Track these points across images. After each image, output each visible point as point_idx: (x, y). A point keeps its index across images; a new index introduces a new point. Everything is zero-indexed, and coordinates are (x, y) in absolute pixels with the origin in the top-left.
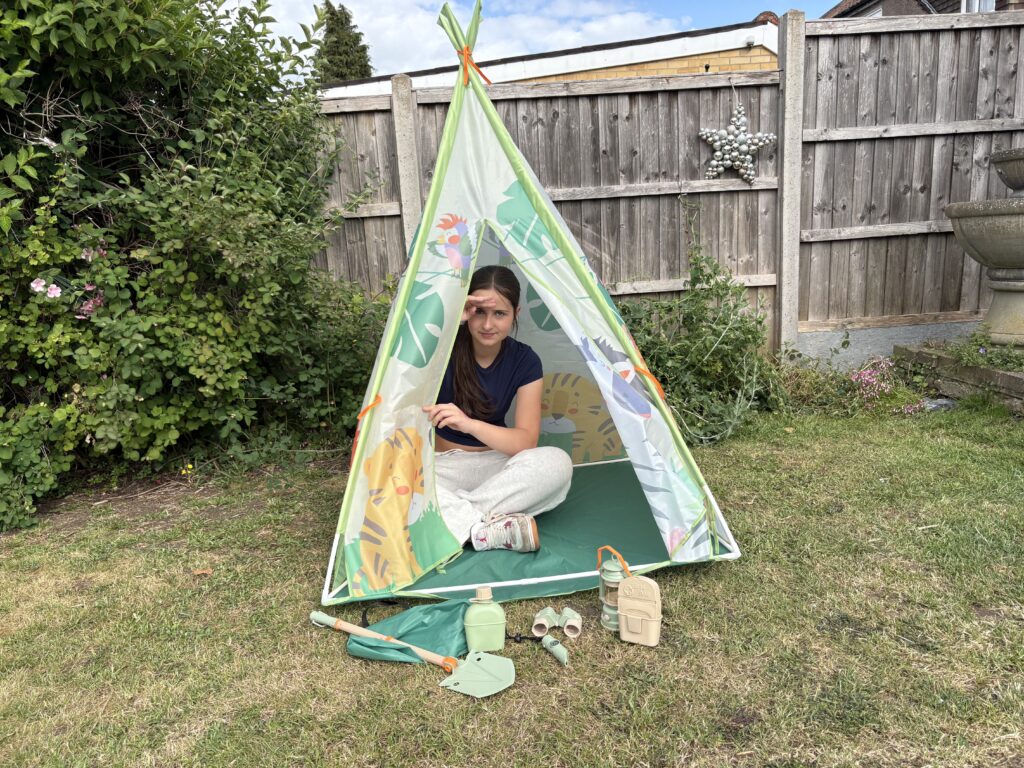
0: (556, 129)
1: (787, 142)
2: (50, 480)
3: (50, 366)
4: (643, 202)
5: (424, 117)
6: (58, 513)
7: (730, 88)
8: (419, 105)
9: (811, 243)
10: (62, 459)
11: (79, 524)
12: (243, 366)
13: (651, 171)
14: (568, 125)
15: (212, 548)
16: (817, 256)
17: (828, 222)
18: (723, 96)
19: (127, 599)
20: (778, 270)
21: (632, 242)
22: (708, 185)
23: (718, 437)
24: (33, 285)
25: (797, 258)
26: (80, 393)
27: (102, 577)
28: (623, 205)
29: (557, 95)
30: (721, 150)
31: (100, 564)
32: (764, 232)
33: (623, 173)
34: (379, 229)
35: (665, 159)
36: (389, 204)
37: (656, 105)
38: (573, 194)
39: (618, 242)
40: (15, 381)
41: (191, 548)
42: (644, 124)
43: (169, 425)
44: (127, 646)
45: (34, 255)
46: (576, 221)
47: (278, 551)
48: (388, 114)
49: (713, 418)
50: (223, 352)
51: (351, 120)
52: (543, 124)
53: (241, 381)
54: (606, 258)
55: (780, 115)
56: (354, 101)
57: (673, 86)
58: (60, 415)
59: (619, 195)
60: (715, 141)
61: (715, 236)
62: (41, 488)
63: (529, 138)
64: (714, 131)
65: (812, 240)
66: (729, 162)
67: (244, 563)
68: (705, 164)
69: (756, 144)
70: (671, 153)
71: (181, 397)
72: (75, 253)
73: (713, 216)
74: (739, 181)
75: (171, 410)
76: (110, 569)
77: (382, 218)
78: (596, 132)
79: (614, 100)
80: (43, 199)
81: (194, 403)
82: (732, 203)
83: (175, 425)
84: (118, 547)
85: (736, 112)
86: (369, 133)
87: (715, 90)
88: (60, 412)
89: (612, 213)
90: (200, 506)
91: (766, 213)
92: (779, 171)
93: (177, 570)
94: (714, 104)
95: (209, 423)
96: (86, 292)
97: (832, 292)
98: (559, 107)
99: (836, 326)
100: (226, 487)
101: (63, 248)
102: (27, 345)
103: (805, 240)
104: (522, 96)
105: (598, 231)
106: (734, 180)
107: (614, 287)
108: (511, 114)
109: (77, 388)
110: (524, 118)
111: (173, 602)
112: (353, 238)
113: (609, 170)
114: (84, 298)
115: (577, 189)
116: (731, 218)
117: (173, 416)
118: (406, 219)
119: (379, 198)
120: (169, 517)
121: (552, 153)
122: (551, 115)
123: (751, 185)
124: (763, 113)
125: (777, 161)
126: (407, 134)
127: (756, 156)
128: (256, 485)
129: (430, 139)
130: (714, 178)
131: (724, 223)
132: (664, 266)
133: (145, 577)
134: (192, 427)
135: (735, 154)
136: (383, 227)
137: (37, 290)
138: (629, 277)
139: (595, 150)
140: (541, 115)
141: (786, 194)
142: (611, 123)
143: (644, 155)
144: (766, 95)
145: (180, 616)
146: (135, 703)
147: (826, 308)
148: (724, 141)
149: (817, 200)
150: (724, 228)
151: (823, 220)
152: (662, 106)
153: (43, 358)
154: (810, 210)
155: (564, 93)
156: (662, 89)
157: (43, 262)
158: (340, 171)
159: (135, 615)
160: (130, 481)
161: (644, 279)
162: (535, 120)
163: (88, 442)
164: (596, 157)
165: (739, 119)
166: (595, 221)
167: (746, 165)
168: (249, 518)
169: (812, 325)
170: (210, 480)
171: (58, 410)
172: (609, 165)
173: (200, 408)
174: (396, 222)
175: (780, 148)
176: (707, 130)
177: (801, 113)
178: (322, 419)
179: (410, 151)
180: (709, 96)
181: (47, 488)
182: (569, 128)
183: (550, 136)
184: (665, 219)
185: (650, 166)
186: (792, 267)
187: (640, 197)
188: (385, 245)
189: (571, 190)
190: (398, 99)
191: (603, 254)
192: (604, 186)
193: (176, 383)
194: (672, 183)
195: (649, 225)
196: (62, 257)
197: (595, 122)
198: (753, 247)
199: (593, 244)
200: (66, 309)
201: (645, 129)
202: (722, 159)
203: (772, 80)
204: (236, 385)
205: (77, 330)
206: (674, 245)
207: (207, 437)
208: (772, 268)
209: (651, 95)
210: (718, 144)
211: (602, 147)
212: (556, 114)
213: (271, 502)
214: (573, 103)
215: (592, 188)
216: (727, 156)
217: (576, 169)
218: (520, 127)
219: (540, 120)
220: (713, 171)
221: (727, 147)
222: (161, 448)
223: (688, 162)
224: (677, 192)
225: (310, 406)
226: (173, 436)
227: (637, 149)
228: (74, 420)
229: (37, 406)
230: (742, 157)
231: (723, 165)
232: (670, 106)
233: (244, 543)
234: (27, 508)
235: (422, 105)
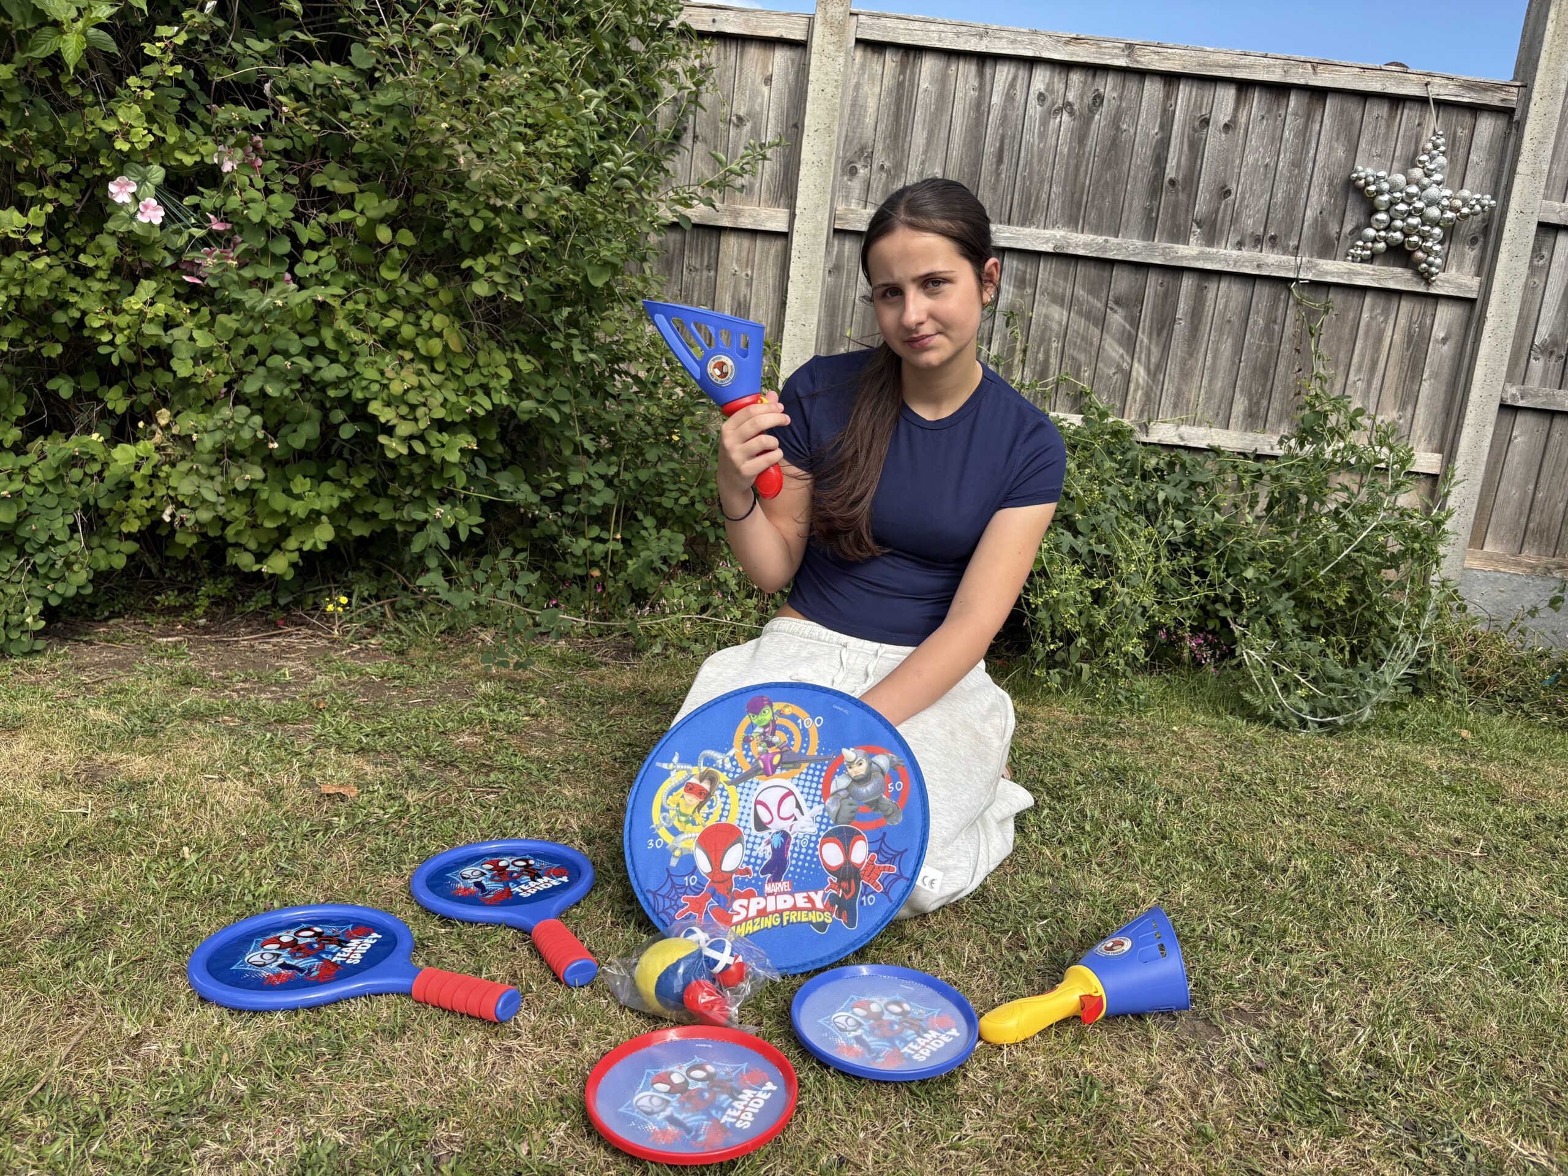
0: (1094, 126)
1: (1511, 216)
2: (80, 576)
3: (121, 360)
4: (1224, 285)
5: (863, 66)
6: (90, 643)
7: (1423, 101)
8: (858, 41)
9: (1516, 409)
10: (114, 544)
11: (122, 666)
12: (473, 424)
13: (1250, 231)
14: (1115, 122)
15: (362, 749)
16: (1524, 432)
17: (1555, 377)
18: (1408, 115)
19: (177, 816)
20: (1448, 448)
21: (1191, 353)
22: (1351, 273)
23: (1340, 720)
24: (112, 187)
25: (1490, 430)
26: (168, 427)
27: (139, 764)
28: (1187, 283)
29: (1109, 62)
30: (1387, 211)
31: (141, 740)
32: (1435, 375)
33: (1199, 227)
34: (744, 254)
35: (1278, 214)
36: (772, 211)
37: (1282, 112)
38: (1103, 248)
39: (1166, 349)
40: (51, 385)
41: (321, 742)
42: (1253, 141)
43: (319, 513)
44: (155, 912)
45: (126, 136)
46: (1099, 299)
47: (493, 776)
48: (800, 50)
49: (1331, 685)
50: (439, 387)
51: (732, 52)
52: (1071, 113)
53: (462, 451)
54: (1139, 373)
55: (1507, 165)
56: (744, 16)
57: (1323, 79)
58: (124, 455)
59: (1185, 264)
60: (1380, 192)
61: (1342, 368)
62: (60, 588)
63: (1043, 135)
64: (1382, 174)
65: (1521, 403)
66: (1398, 235)
67: (423, 789)
68: (1352, 233)
69: (1457, 210)
70: (1291, 202)
71: (350, 466)
72: (202, 150)
73: (1347, 331)
74: (1407, 274)
75: (327, 487)
76: (157, 753)
77: (754, 233)
78: (1164, 144)
79: (1208, 92)
80: (163, 31)
81: (371, 485)
82: (1386, 312)
83: (328, 516)
84: (183, 716)
85: (1430, 146)
86: (759, 79)
87: (1397, 101)
88: (123, 449)
89: (1166, 294)
90: (350, 672)
91: (1444, 340)
92: (1486, 268)
93: (289, 778)
94: (1388, 127)
95: (390, 525)
96: (211, 233)
97: (1538, 505)
98: (1108, 86)
99: (1533, 568)
100: (401, 653)
101: (182, 139)
102: (84, 313)
103: (1509, 402)
104: (1045, 54)
105: (1135, 322)
106: (1400, 270)
107: (1145, 428)
108: (1019, 81)
109: (164, 416)
110: (1041, 97)
111: (270, 839)
112: (695, 262)
113: (1174, 216)
114: (204, 242)
115: (1112, 240)
116: (1379, 340)
117: (327, 498)
118: (797, 240)
119: (756, 198)
120: (289, 683)
121: (1077, 168)
122: (1088, 99)
123: (1428, 283)
124: (1473, 157)
125: (1484, 250)
126: (830, 90)
127: (1450, 232)
128: (457, 657)
129: (864, 107)
130: (1363, 261)
131: (1364, 348)
132: (1240, 406)
133: (223, 780)
134: (359, 530)
135: (1414, 221)
136: (751, 251)
137: (119, 200)
138: (1173, 414)
139: (1156, 176)
140: (1071, 97)
141: (1491, 310)
142: (1195, 130)
143: (1243, 199)
144: (1487, 127)
145: (279, 870)
146: (144, 1050)
147: (1520, 535)
148: (1398, 195)
149: (1543, 333)
150: (1363, 355)
151: (1546, 371)
152: (1295, 114)
153: (111, 343)
154: (1526, 350)
155: (1122, 62)
156: (1302, 82)
157: (139, 147)
158: (695, 137)
159: (186, 849)
160: (230, 613)
161: (1200, 425)
162: (1060, 103)
163: (167, 519)
164: (1156, 185)
165: (1432, 158)
166: (1132, 303)
167: (1429, 244)
168: (440, 710)
169: (1490, 557)
170: (373, 636)
171: (120, 446)
172: (1176, 207)
173: (379, 496)
174: (777, 245)
175: (1495, 226)
176: (1370, 171)
177: (1546, 167)
178: (594, 564)
179: (828, 121)
180: (1381, 110)
181: (71, 592)
182: (1118, 128)
183: (1081, 136)
184: (1258, 321)
185: (1250, 222)
186: (1476, 445)
187: (1220, 274)
188: (750, 284)
189: (1100, 239)
190: (825, 22)
191: (1136, 365)
192: (1160, 244)
193: (347, 432)
194: (1285, 258)
195: (1228, 327)
196: (178, 155)
197: (1166, 125)
198: (1407, 399)
199: (1120, 345)
200: (170, 261)
201: (1255, 153)
202: (1388, 228)
203: (1503, 100)
204: (454, 457)
205: (182, 304)
206: (1264, 372)
207: (382, 559)
208: (1436, 442)
209: (1279, 90)
210: (1386, 198)
211: (1170, 173)
212: (1098, 99)
213: (484, 687)
214: (1132, 85)
215: (1139, 243)
216: (1398, 223)
217: (1115, 201)
218: (1030, 111)
219: (1068, 105)
220: (1363, 248)
221: (1402, 207)
222: (295, 557)
223: (1320, 225)
224: (1292, 275)
225: (576, 532)
226: (323, 535)
227: (1233, 187)
228: (146, 470)
229: (85, 439)
230: (1427, 228)
231: (1385, 239)
232: (1309, 118)
233: (427, 750)
234: (29, 620)
235: (864, 43)
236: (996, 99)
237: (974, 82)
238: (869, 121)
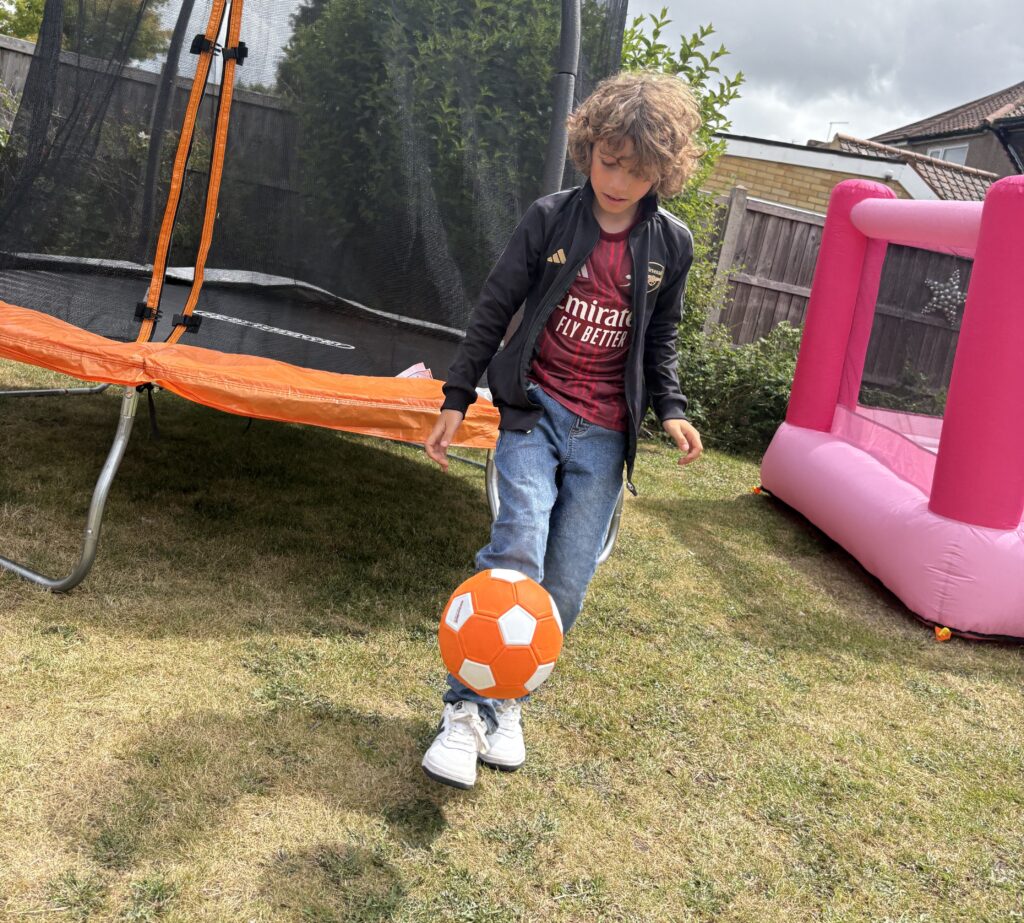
5: (747, 219)
18: (947, 262)
22: (922, 318)
30: (937, 297)
37: (901, 256)
60: (935, 290)
66: (940, 307)
68: (924, 303)
70: (902, 289)
74: (943, 321)
82: (934, 335)
87: (942, 256)
94: (939, 265)
108: (805, 232)
110: (813, 238)
116: (931, 345)
123: (950, 326)
129: (745, 234)
130: (927, 314)
131: (925, 348)
135: (947, 302)
148: (941, 292)
150: (924, 352)
152: (906, 257)
167: (951, 311)
180: (937, 258)
194: (898, 310)
202: (937, 304)
209: (901, 248)
210: (937, 292)
216: (940, 303)
218: (809, 243)
220: (927, 310)
221: (943, 297)
223: (912, 298)
224: (901, 317)
230: (951, 306)
231: (936, 308)
232: (910, 259)
235: (749, 211)
236: (797, 237)
237: (788, 229)
238: (746, 239)
